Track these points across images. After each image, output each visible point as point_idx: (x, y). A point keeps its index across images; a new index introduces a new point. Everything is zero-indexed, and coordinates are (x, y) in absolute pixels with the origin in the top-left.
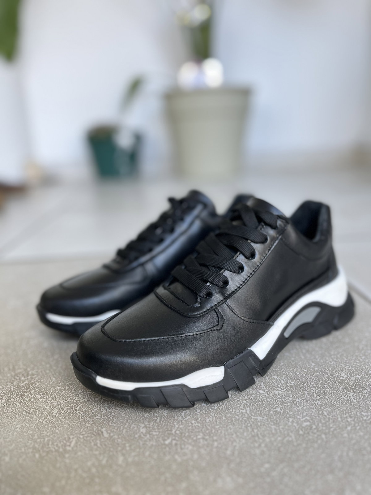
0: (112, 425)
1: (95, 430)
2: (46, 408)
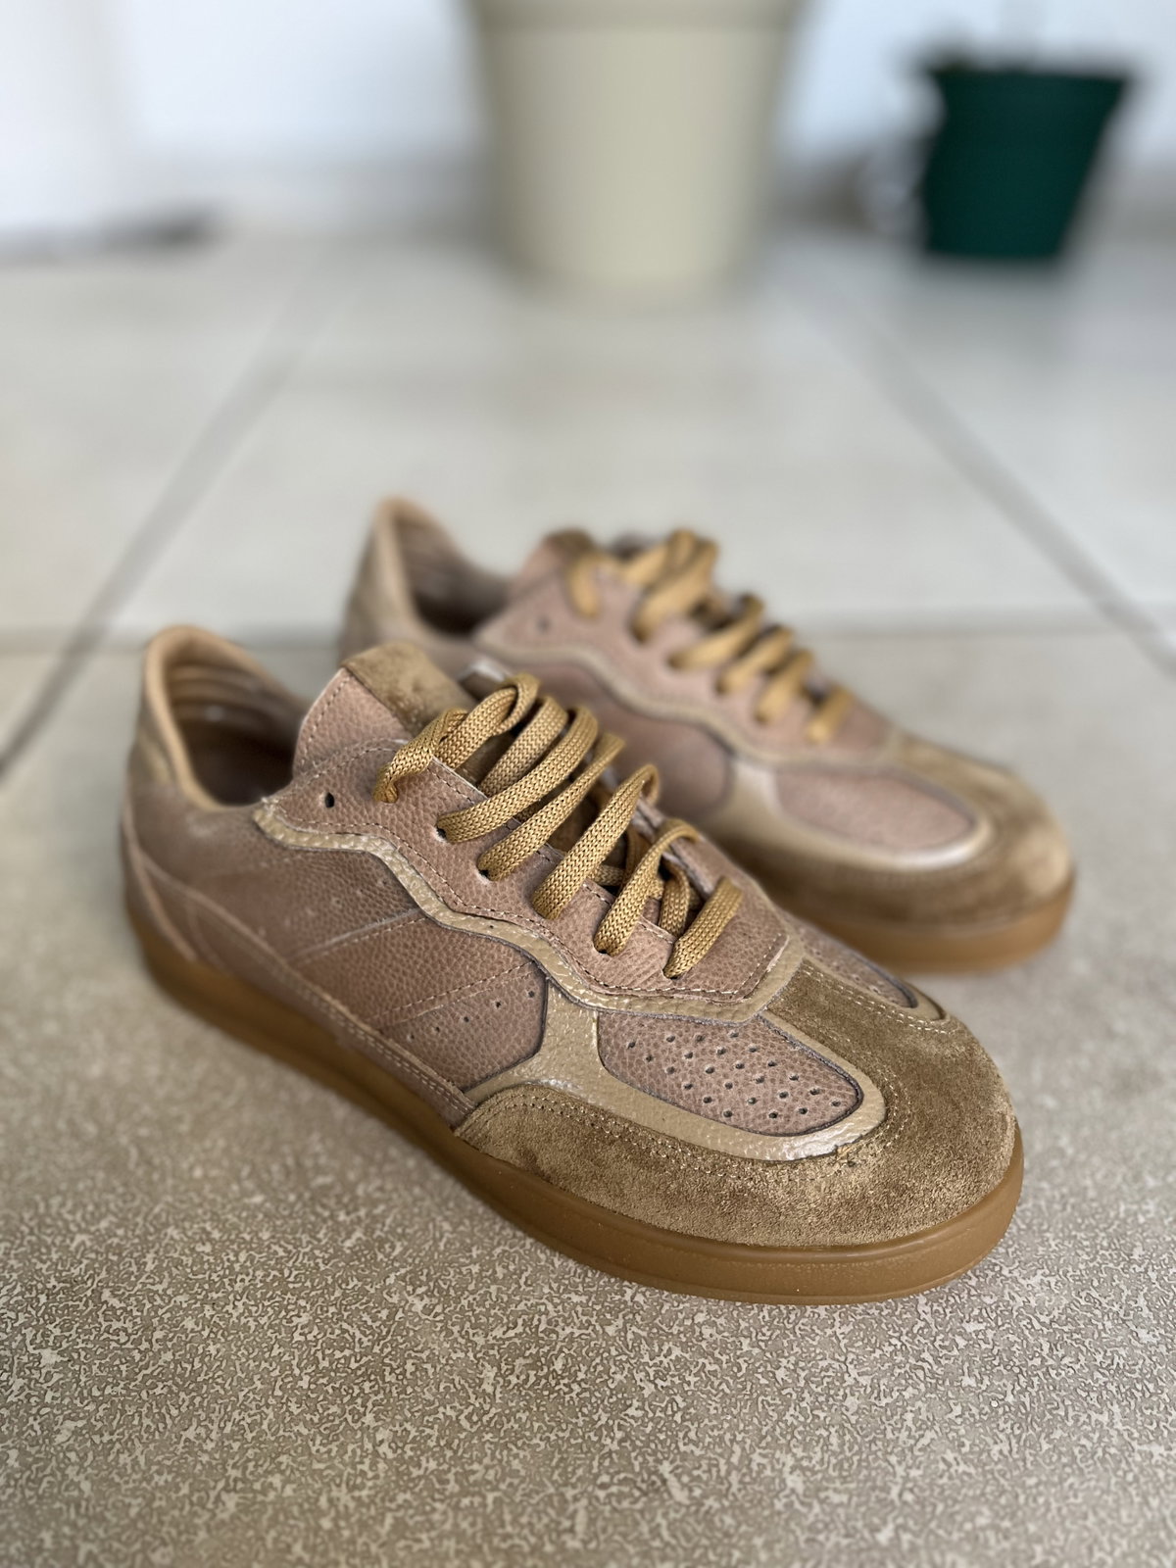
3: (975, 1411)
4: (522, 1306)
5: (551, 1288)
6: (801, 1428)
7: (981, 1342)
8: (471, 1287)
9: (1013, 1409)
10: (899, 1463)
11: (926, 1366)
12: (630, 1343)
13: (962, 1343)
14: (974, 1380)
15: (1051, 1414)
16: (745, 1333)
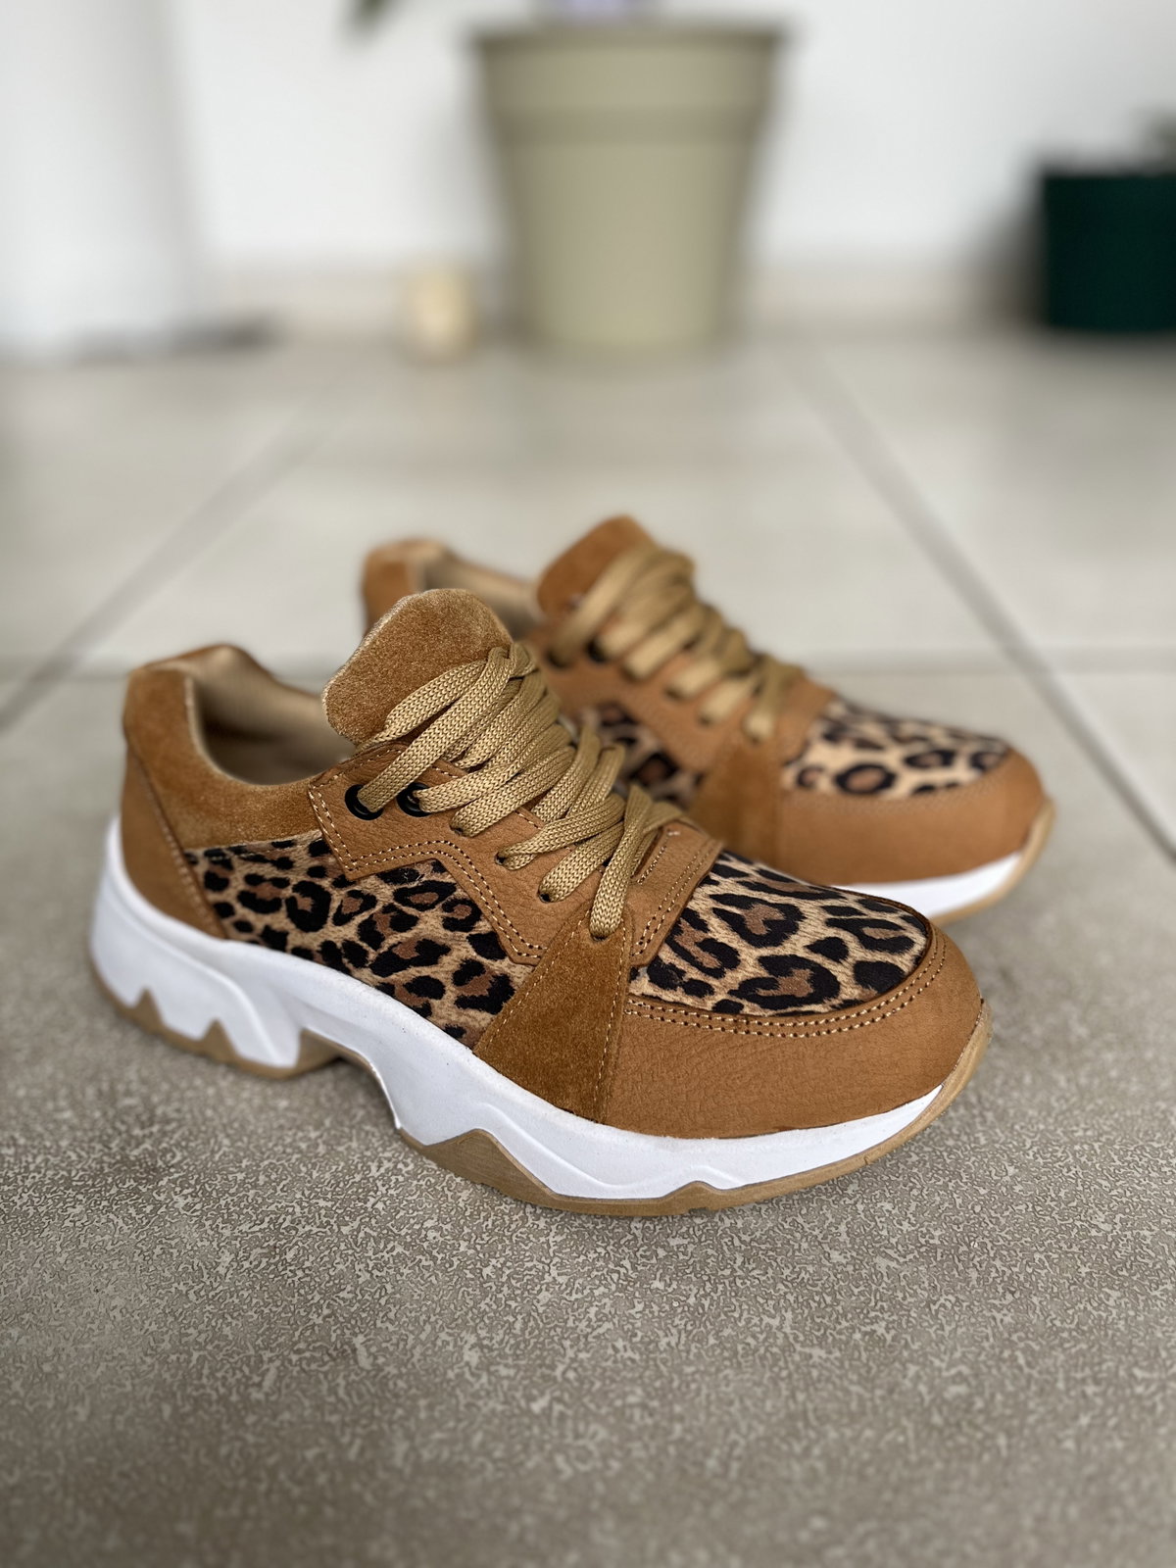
0: (383, 1326)
1: (333, 1339)
2: (199, 1244)
3: (655, 1308)
4: (272, 1208)
5: (303, 1194)
6: (492, 1314)
7: (680, 1254)
8: (232, 1191)
9: (692, 1309)
10: (572, 1347)
11: (623, 1270)
12: (360, 1240)
13: (661, 1253)
14: (663, 1283)
15: (726, 1314)
16: (466, 1238)
